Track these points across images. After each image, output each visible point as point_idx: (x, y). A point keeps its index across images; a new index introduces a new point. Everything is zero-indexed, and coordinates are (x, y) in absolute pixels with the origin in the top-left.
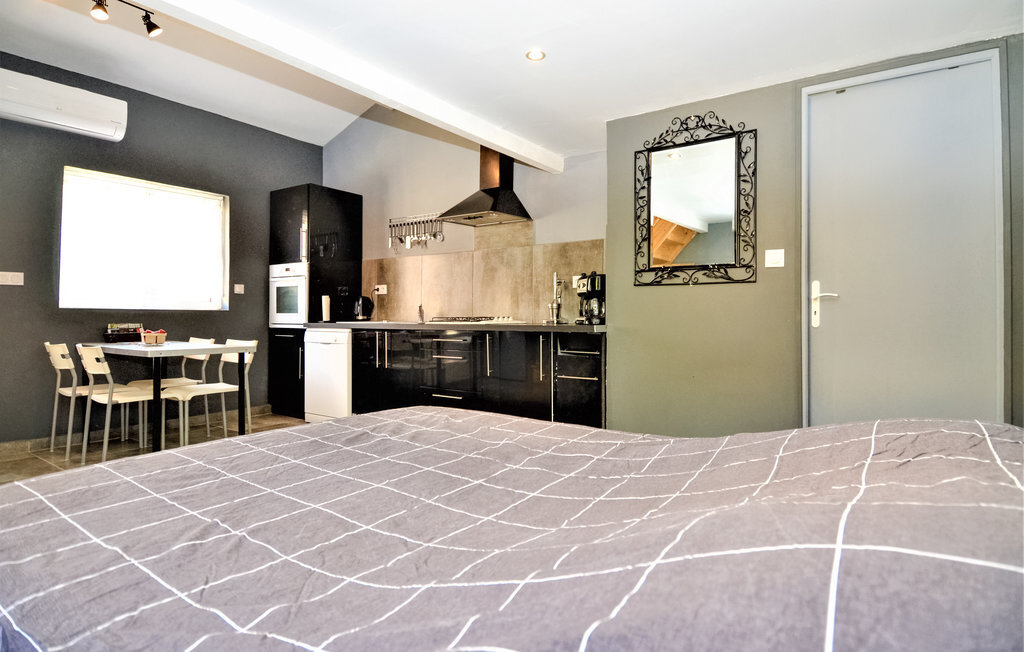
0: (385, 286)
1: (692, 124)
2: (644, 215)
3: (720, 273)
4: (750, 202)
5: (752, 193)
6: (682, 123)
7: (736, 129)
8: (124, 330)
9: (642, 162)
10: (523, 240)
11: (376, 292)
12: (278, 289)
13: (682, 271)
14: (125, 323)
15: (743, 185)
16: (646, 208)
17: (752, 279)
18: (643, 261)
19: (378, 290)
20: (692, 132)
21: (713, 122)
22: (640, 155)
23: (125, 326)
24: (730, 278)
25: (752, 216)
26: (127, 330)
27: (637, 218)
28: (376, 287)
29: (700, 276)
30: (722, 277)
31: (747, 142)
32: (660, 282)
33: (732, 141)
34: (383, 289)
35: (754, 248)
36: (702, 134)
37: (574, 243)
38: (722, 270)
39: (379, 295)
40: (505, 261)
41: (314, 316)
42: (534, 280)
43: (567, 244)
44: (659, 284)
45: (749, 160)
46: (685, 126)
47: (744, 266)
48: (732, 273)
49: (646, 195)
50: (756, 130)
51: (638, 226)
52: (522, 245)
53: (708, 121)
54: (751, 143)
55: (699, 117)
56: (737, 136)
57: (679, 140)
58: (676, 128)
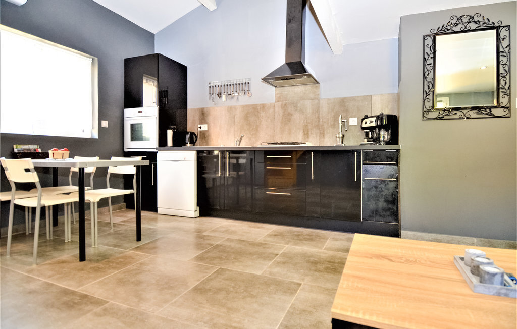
0: (206, 125)
1: (465, 20)
2: (431, 75)
3: (485, 111)
4: (507, 68)
5: (508, 63)
6: (458, 19)
7: (497, 25)
8: (27, 150)
9: (429, 42)
10: (312, 96)
11: (199, 129)
12: (132, 125)
13: (457, 110)
14: (26, 145)
15: (501, 58)
16: (432, 71)
17: (508, 115)
18: (428, 105)
19: (201, 128)
20: (466, 24)
21: (480, 19)
22: (428, 37)
23: (26, 147)
24: (494, 115)
25: (507, 77)
26: (29, 150)
27: (424, 77)
28: (199, 126)
29: (472, 114)
30: (487, 114)
31: (504, 33)
32: (443, 117)
33: (495, 31)
34: (204, 127)
35: (509, 95)
36: (473, 26)
37: (350, 97)
38: (488, 110)
39: (201, 131)
40: (299, 109)
41: (162, 143)
42: (321, 120)
43: (345, 98)
44: (442, 118)
45: (505, 43)
46: (460, 21)
47: (502, 107)
48: (494, 111)
49: (432, 62)
50: (509, 26)
51: (426, 82)
52: (311, 99)
53: (476, 19)
54: (507, 33)
55: (470, 16)
56: (497, 28)
57: (457, 29)
58: (454, 21)
